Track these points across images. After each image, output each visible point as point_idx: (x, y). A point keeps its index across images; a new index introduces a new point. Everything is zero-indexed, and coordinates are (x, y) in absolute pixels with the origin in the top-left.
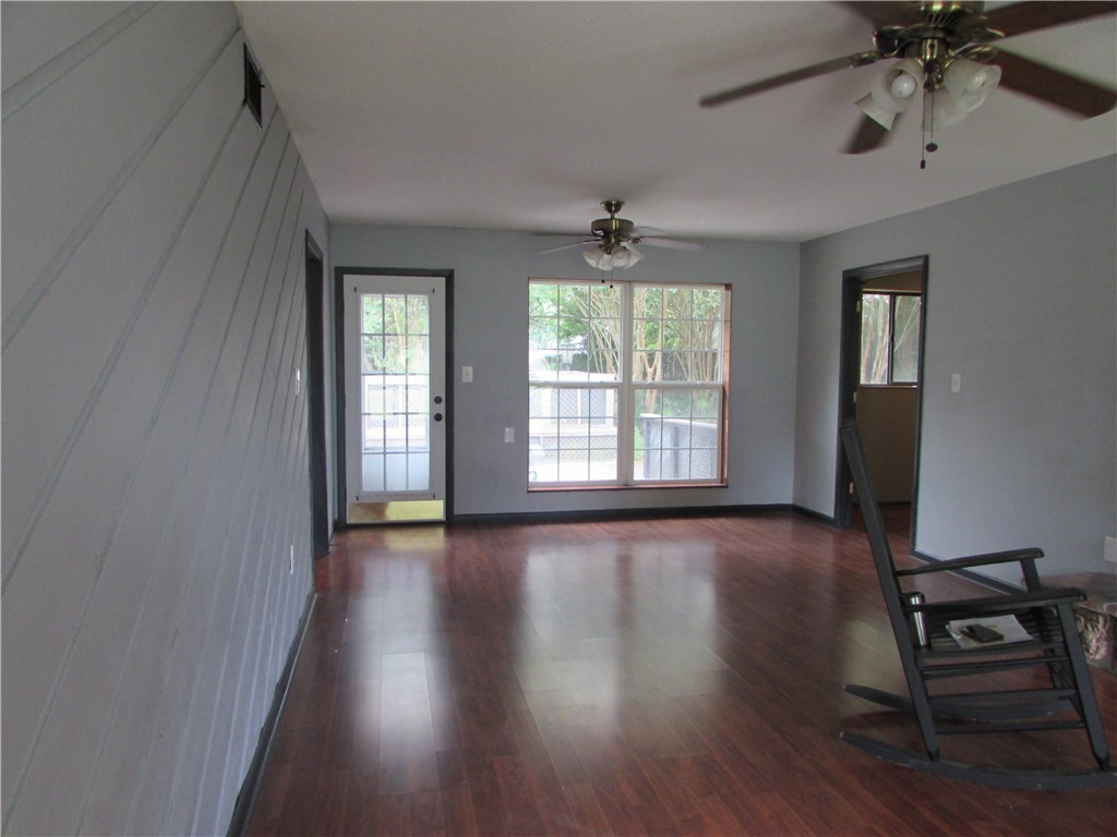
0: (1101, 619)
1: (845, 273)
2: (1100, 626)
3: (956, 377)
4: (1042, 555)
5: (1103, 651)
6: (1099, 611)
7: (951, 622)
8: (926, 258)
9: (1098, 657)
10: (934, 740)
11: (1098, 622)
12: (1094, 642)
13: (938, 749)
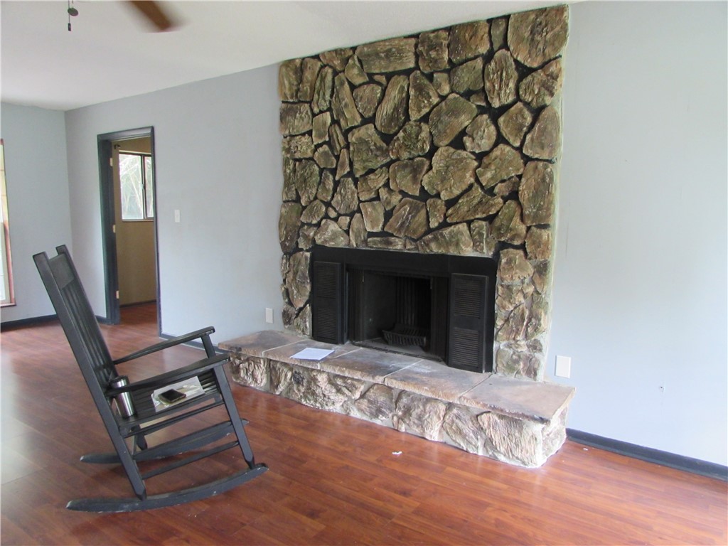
0: (262, 362)
1: (99, 136)
2: (262, 366)
3: (177, 212)
4: (214, 331)
5: (264, 381)
6: (260, 356)
7: (155, 391)
8: (153, 129)
9: (262, 385)
10: (141, 485)
11: (260, 363)
12: (260, 375)
13: (145, 491)
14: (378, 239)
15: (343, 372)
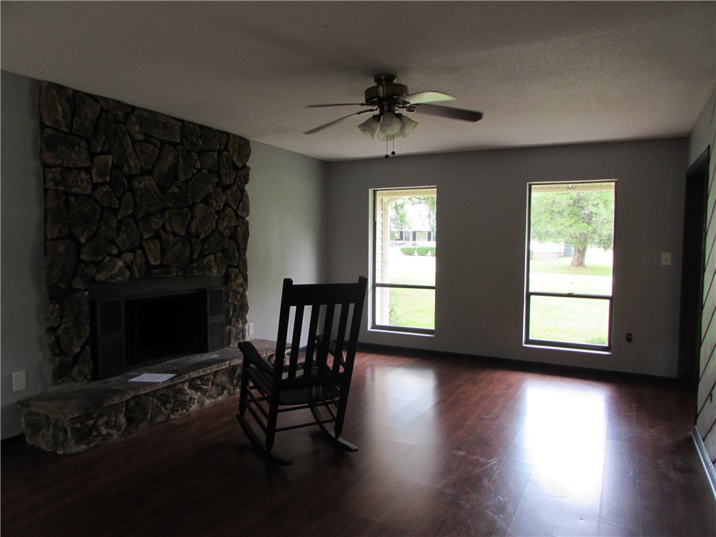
14: (160, 270)
15: (206, 371)
